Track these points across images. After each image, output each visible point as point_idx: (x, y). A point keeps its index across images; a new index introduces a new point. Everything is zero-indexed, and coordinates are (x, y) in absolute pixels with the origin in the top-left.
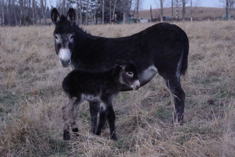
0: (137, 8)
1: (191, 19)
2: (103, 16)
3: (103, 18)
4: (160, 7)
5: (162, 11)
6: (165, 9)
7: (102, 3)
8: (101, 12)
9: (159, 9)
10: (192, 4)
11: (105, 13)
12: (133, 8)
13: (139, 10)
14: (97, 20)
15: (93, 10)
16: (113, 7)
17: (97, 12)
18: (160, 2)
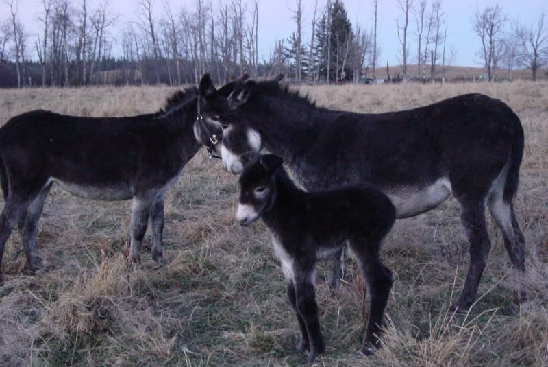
0: (374, 65)
1: (443, 79)
2: (328, 74)
3: (328, 77)
4: (402, 63)
5: (406, 69)
6: (409, 66)
7: (327, 58)
8: (326, 69)
9: (401, 66)
10: (445, 61)
11: (331, 70)
12: (366, 64)
13: (376, 67)
14: (319, 79)
15: (315, 67)
16: (341, 63)
17: (320, 68)
18: (402, 58)
